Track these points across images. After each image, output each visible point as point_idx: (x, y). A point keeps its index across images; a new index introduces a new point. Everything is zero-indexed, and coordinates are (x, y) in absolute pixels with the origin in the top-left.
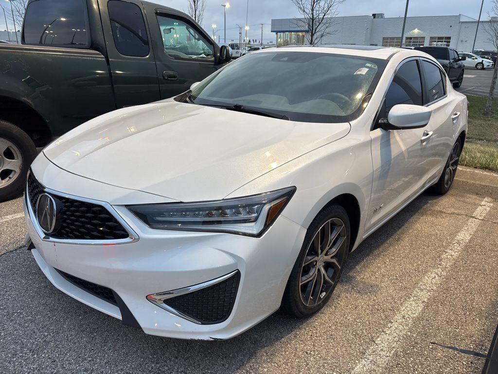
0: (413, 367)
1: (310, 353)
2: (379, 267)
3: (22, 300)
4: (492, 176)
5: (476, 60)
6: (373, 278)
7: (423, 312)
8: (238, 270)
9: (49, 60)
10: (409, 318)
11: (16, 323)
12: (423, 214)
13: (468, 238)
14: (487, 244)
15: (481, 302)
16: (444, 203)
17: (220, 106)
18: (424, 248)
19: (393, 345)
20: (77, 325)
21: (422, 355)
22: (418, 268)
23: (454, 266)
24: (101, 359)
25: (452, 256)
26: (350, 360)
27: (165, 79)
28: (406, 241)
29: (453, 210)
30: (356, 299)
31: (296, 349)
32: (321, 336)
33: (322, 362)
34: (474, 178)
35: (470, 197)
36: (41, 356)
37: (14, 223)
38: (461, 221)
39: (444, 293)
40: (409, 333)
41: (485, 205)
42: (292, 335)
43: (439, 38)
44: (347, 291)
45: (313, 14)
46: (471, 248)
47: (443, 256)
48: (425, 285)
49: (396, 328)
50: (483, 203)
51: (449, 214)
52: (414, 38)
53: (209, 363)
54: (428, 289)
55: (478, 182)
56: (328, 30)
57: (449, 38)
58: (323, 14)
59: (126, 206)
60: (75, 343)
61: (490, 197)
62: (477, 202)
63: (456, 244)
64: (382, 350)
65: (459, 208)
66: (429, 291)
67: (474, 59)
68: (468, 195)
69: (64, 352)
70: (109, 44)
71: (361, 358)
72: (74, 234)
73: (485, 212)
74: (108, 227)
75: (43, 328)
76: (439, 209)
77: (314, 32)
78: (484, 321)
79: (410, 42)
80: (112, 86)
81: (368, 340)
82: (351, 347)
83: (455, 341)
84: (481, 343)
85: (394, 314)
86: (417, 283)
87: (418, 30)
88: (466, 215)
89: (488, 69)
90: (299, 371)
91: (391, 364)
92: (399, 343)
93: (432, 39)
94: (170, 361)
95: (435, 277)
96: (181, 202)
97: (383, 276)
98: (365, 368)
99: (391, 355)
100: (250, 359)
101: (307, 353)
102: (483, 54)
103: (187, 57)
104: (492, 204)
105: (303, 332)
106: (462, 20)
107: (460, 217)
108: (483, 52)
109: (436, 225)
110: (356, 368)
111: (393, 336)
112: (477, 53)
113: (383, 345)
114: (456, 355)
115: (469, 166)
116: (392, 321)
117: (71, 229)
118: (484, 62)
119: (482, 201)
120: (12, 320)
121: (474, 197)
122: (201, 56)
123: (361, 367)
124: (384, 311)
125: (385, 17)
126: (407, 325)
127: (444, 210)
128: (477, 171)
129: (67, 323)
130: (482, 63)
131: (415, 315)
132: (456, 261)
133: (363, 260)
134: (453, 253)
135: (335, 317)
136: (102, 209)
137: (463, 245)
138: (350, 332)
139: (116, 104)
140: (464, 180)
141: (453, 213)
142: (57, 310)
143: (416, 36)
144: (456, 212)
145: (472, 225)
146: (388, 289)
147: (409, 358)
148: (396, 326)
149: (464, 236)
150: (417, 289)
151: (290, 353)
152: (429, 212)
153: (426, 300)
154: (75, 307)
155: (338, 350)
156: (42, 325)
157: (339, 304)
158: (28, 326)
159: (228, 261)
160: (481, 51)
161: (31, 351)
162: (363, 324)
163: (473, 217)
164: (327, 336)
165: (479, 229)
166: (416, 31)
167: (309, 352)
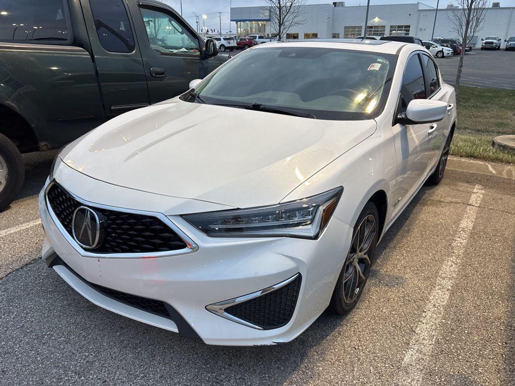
0: (456, 352)
1: (358, 349)
2: (399, 260)
3: (48, 321)
4: (478, 164)
5: (436, 49)
6: (396, 270)
7: (450, 299)
8: (299, 273)
9: (31, 59)
10: (439, 306)
11: (49, 346)
12: (424, 205)
13: (471, 225)
14: (489, 230)
15: (499, 285)
16: (441, 191)
17: (237, 106)
18: (434, 238)
19: (433, 334)
20: (117, 342)
21: (461, 340)
22: (435, 258)
23: (466, 253)
24: (154, 374)
25: (461, 243)
26: (398, 352)
27: (152, 76)
28: (416, 231)
29: (450, 199)
30: (386, 292)
31: (344, 345)
32: (363, 331)
33: (371, 355)
34: (461, 166)
35: (462, 186)
36: (89, 378)
37: (9, 238)
38: (460, 209)
39: (464, 280)
40: (444, 321)
41: (477, 193)
42: (335, 333)
43: (399, 27)
44: (375, 285)
45: (279, 3)
46: (476, 234)
47: (454, 244)
48: (445, 273)
49: (431, 317)
50: (475, 190)
51: (447, 203)
52: (375, 27)
53: (264, 367)
54: (449, 276)
55: (465, 171)
56: (296, 20)
57: (409, 27)
58: (291, 3)
59: (181, 216)
60: (121, 361)
61: (481, 184)
62: (469, 189)
63: (462, 232)
64: (424, 339)
65: (454, 196)
66: (450, 279)
67: (434, 47)
68: (460, 184)
69: (112, 371)
70: (93, 39)
71: (407, 349)
72: (121, 248)
73: (479, 199)
74: (162, 239)
75: (81, 348)
76: (437, 199)
77: (282, 22)
78: (506, 303)
79: (371, 31)
80: (99, 84)
81: (408, 331)
82: (394, 339)
83: (487, 324)
84: (509, 324)
85: (425, 304)
86: (437, 272)
87: (379, 19)
88: (464, 204)
89: (448, 57)
90: (353, 366)
91: (436, 352)
92: (437, 330)
93: (392, 28)
94: (225, 369)
95: (452, 265)
96: (238, 209)
97: (405, 267)
98: (413, 358)
99: (433, 343)
100: (302, 359)
101: (355, 348)
102: (443, 42)
103: (167, 51)
104: (483, 191)
105: (345, 328)
106: (421, 8)
107: (458, 205)
108: (442, 40)
109: (439, 215)
110: (405, 359)
111: (429, 325)
112: (436, 41)
113: (424, 334)
114: (490, 337)
115: (455, 155)
116: (425, 310)
117: (118, 243)
118: (444, 50)
119: (474, 188)
120: (44, 343)
121: (466, 185)
122: (182, 50)
123: (410, 356)
124: (415, 302)
125: (346, 6)
126: (440, 313)
127: (442, 200)
128: (463, 160)
129: (105, 340)
130: (442, 51)
131: (444, 304)
132: (466, 248)
133: (382, 253)
134: (461, 241)
135: (371, 311)
136: (155, 220)
137: (468, 232)
138: (389, 325)
139: (103, 105)
140: (452, 169)
141: (451, 202)
142: (90, 328)
143: (377, 25)
144: (453, 200)
145: (471, 212)
146: (413, 281)
147: (450, 344)
148: (430, 315)
149: (467, 223)
150: (438, 278)
151: (339, 350)
152: (429, 202)
153: (450, 288)
154: (109, 324)
155: (383, 343)
156: (79, 345)
157: (371, 298)
158: (64, 348)
159: (289, 265)
160: (440, 39)
161: (76, 373)
162: (399, 315)
163: (470, 205)
164: (369, 330)
165: (479, 215)
166: (377, 20)
167: (357, 347)
